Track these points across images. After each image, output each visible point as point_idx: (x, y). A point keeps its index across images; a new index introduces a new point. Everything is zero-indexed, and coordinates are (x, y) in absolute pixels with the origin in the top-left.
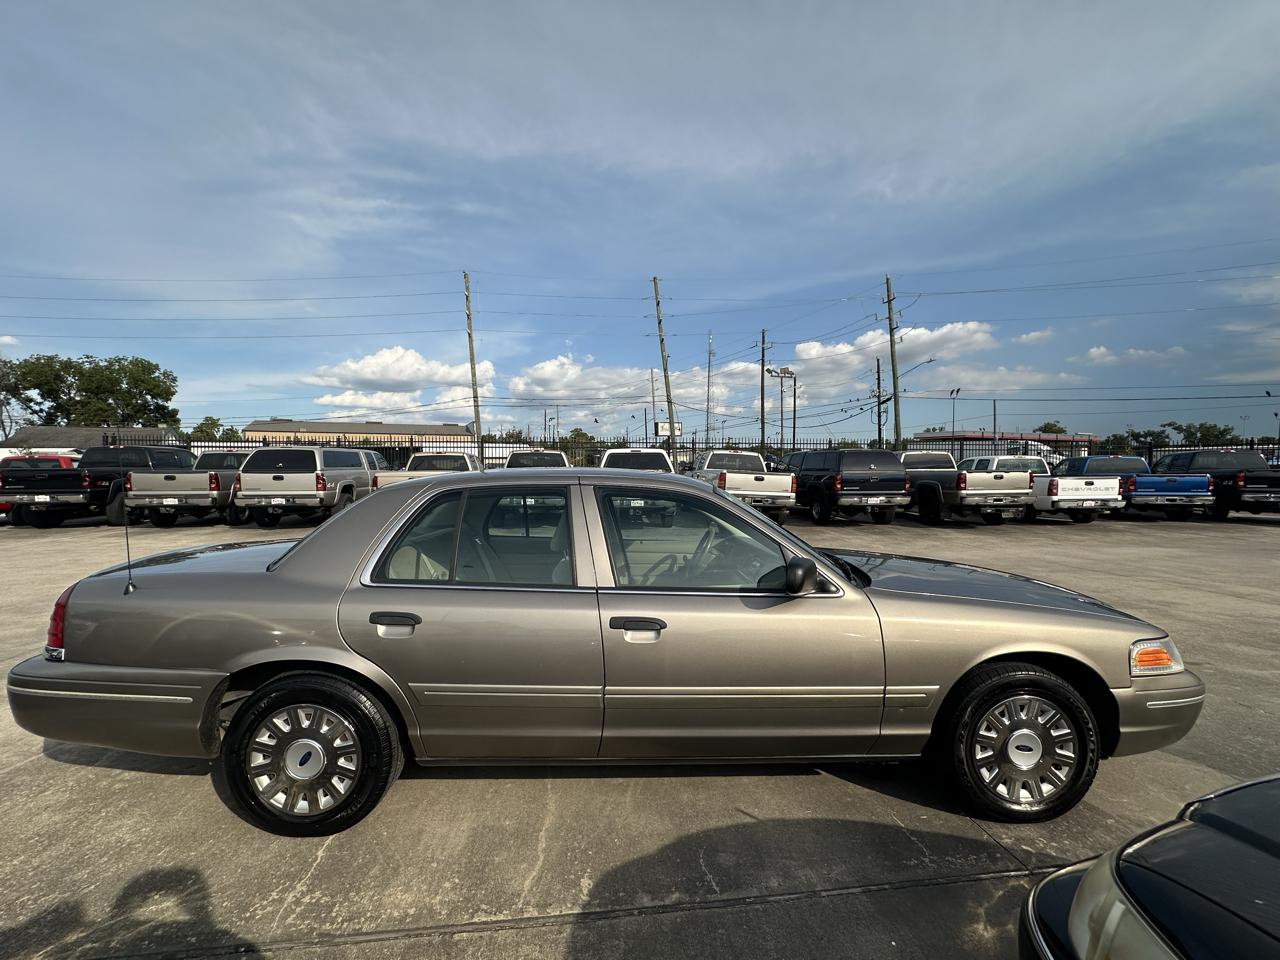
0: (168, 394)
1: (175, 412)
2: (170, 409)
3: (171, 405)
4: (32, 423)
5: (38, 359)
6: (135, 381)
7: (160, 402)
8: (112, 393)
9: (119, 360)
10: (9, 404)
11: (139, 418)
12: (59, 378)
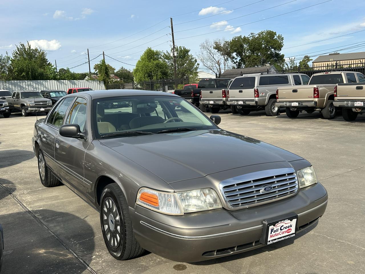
0: (280, 47)
1: (283, 56)
2: (281, 54)
3: (281, 53)
4: (234, 68)
5: (235, 39)
6: (268, 42)
7: (277, 52)
8: (259, 50)
9: (262, 33)
10: (228, 60)
11: (268, 61)
12: (242, 46)
